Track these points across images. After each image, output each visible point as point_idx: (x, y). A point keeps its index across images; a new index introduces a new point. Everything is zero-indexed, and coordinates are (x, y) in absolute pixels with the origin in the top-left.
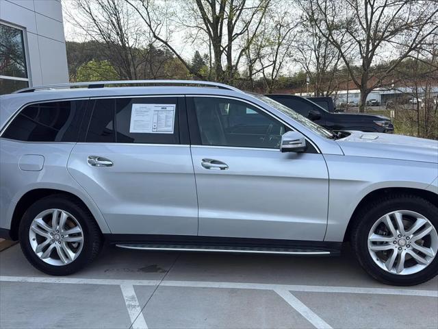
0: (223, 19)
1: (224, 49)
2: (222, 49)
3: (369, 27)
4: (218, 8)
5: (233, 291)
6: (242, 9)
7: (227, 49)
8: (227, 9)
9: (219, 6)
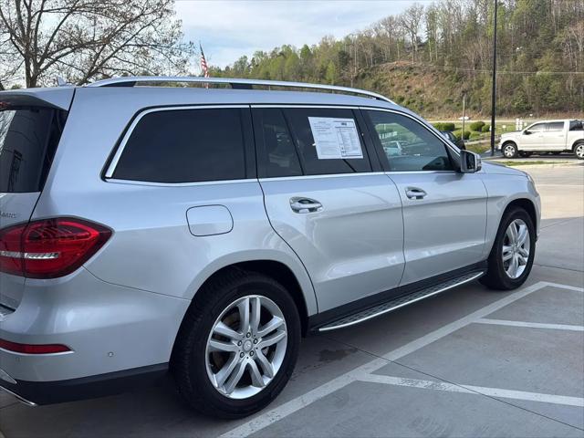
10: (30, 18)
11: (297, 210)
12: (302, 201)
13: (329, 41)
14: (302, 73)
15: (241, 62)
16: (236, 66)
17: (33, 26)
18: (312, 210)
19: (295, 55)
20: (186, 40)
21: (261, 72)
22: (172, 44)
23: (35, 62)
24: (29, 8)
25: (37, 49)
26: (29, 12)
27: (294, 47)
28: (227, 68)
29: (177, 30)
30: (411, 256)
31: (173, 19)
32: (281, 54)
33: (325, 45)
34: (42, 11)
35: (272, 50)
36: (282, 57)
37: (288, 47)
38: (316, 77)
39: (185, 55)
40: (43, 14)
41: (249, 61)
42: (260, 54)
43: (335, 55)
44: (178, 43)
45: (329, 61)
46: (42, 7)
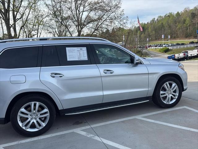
0: (9, 11)
1: (12, 26)
2: (10, 26)
3: (78, 20)
4: (6, 5)
5: (123, 122)
6: (20, 7)
7: (13, 26)
8: (11, 6)
9: (7, 4)
10: (79, 14)
11: (54, 77)
12: (56, 74)
13: (187, 9)
14: (176, 22)
15: (153, 20)
16: (151, 22)
17: (80, 17)
18: (60, 77)
19: (173, 16)
20: (125, 16)
21: (160, 23)
22: (121, 18)
23: (81, 27)
24: (79, 11)
25: (81, 23)
26: (79, 12)
27: (173, 13)
28: (148, 23)
29: (122, 13)
30: (106, 93)
31: (121, 9)
32: (168, 16)
33: (186, 11)
34: (83, 11)
35: (165, 15)
36: (168, 17)
37: (171, 14)
38: (182, 23)
39: (125, 21)
40: (84, 12)
41: (156, 20)
42: (160, 17)
43: (190, 14)
44: (123, 17)
45: (187, 17)
46: (83, 10)
